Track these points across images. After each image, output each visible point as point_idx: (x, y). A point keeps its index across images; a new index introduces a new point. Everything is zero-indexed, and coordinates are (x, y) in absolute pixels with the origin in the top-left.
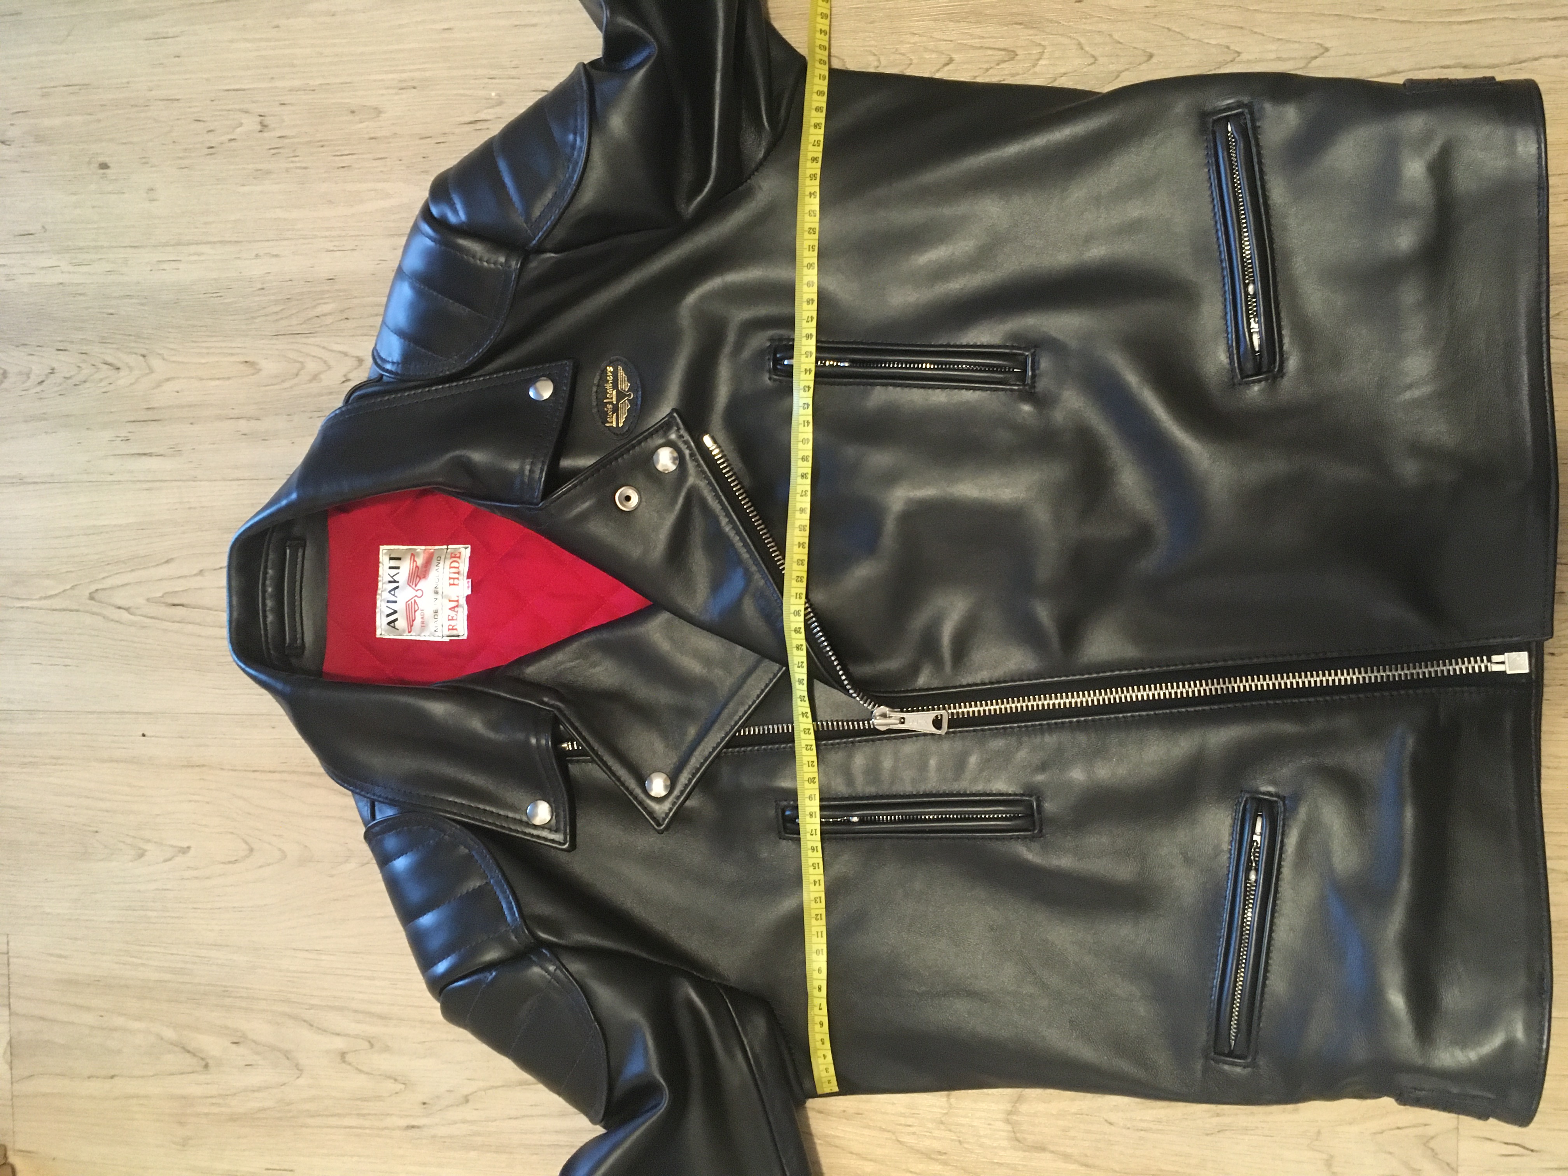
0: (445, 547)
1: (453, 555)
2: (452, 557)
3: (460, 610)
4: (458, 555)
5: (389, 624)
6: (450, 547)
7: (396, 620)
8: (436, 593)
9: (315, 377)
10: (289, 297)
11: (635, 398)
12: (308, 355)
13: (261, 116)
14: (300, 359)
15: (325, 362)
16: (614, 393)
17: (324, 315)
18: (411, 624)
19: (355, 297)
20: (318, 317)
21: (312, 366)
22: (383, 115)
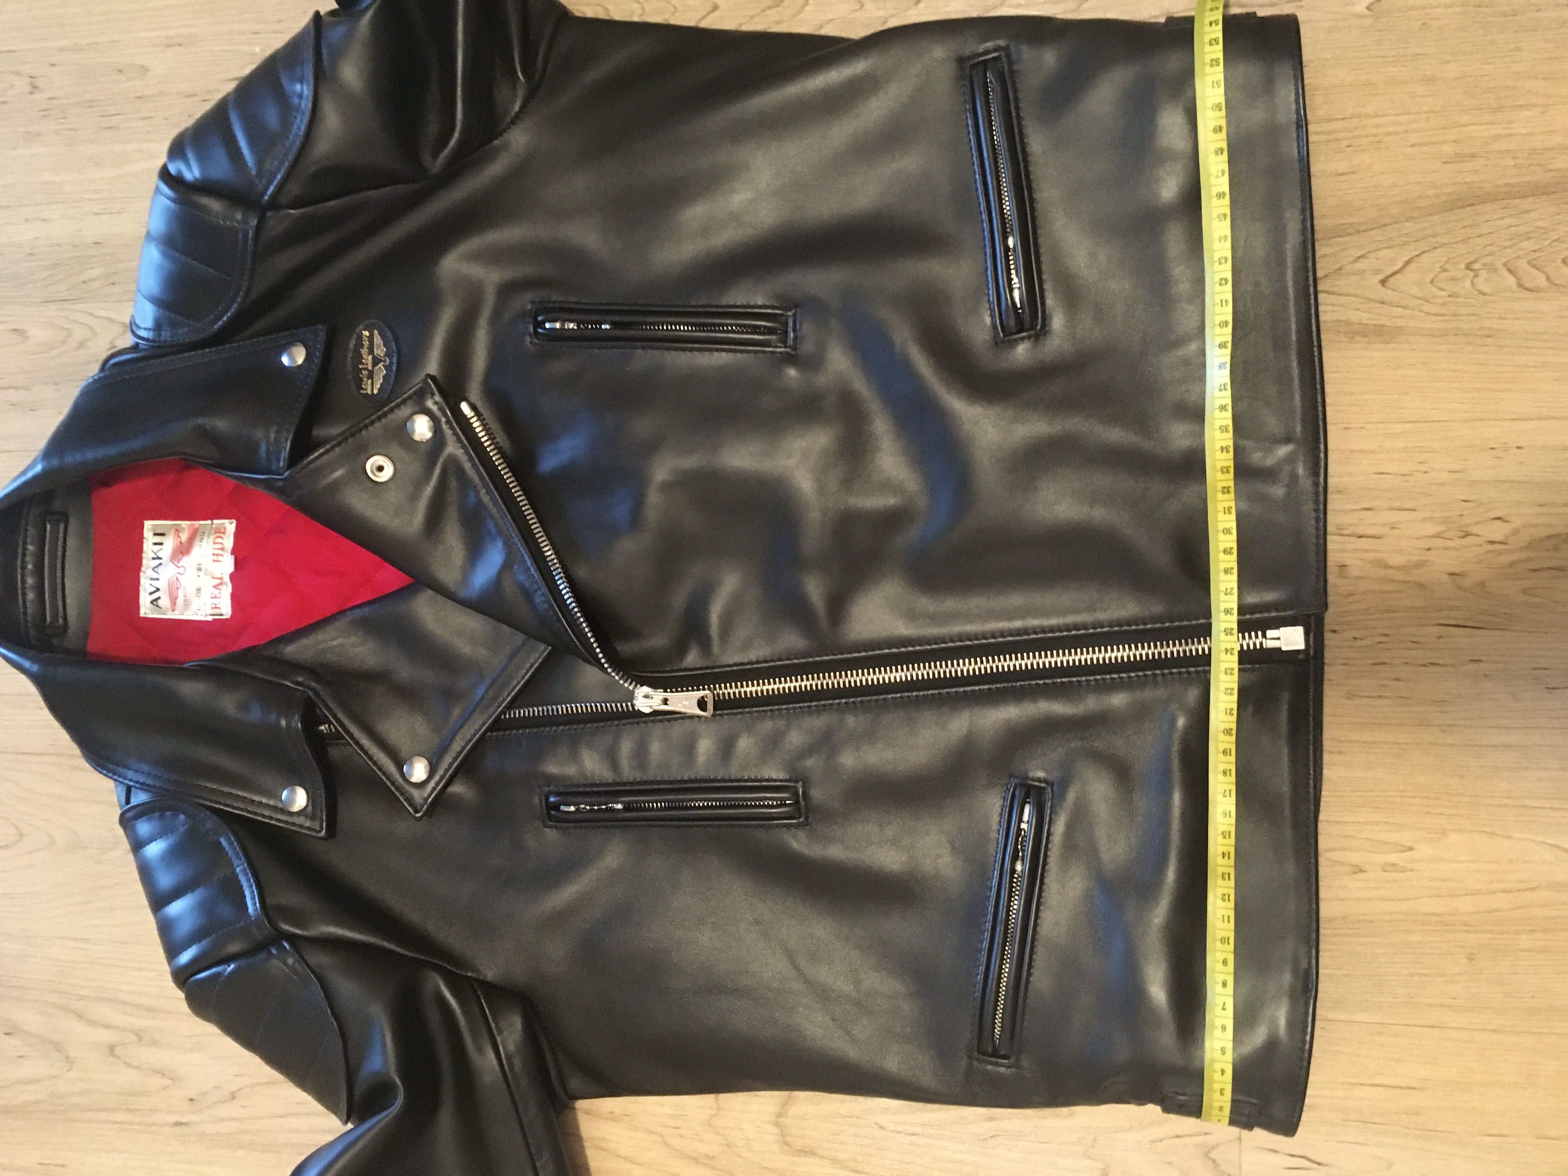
0: (209, 522)
1: (218, 531)
2: (216, 532)
3: (223, 587)
4: (222, 531)
5: (152, 602)
6: (215, 521)
7: (159, 598)
8: (200, 569)
9: (82, 345)
10: (56, 262)
11: (391, 363)
12: (76, 322)
13: (32, 77)
14: (67, 327)
15: (91, 328)
16: (370, 357)
17: (92, 280)
18: (174, 603)
19: (122, 262)
20: (84, 282)
21: (79, 333)
22: (150, 74)
